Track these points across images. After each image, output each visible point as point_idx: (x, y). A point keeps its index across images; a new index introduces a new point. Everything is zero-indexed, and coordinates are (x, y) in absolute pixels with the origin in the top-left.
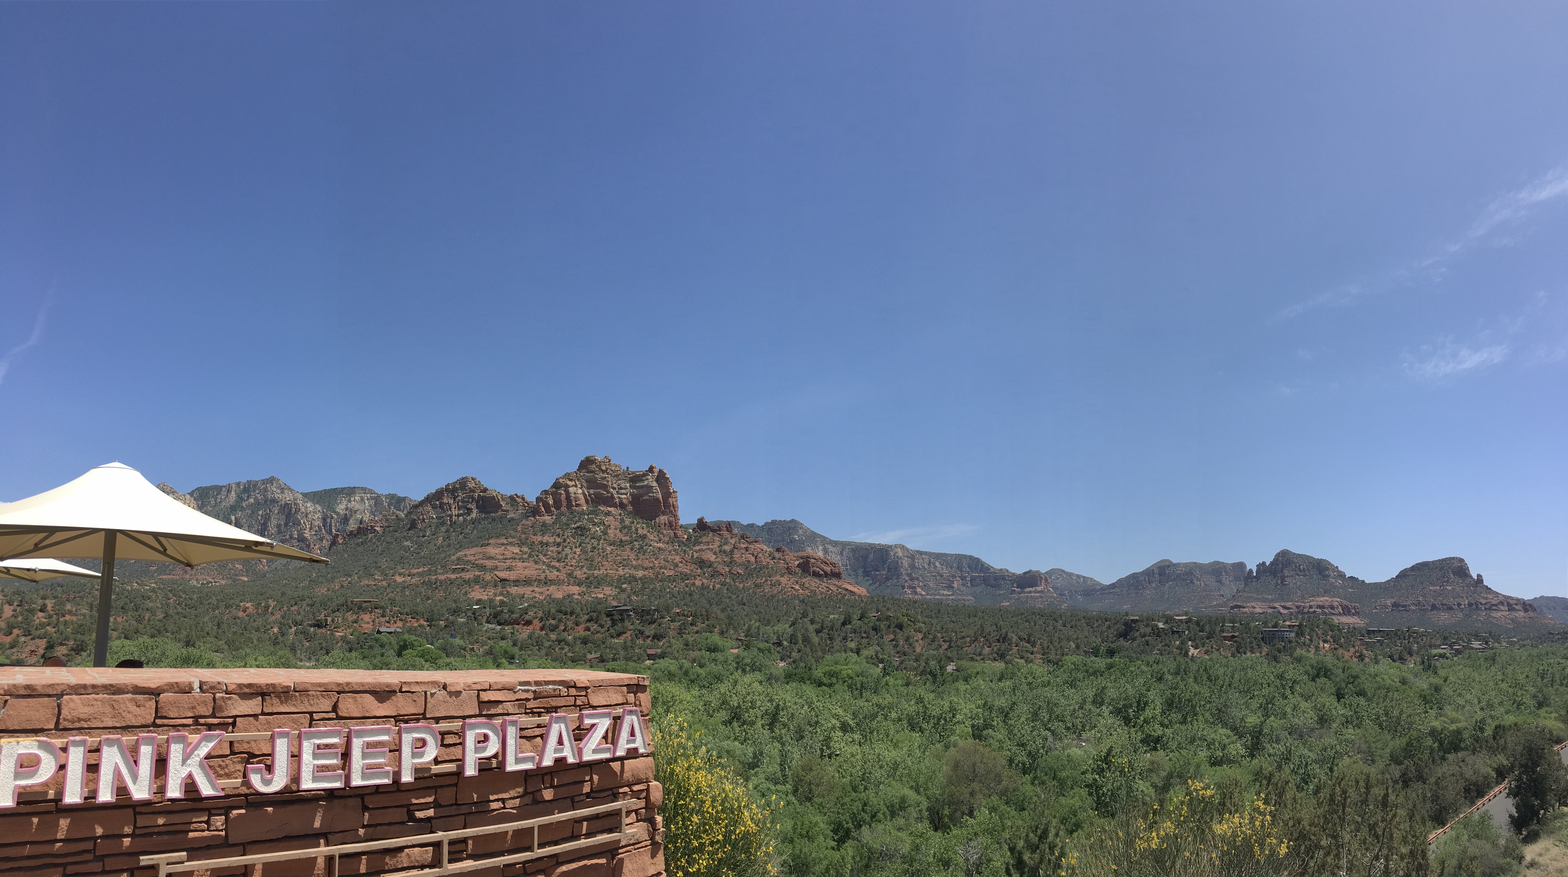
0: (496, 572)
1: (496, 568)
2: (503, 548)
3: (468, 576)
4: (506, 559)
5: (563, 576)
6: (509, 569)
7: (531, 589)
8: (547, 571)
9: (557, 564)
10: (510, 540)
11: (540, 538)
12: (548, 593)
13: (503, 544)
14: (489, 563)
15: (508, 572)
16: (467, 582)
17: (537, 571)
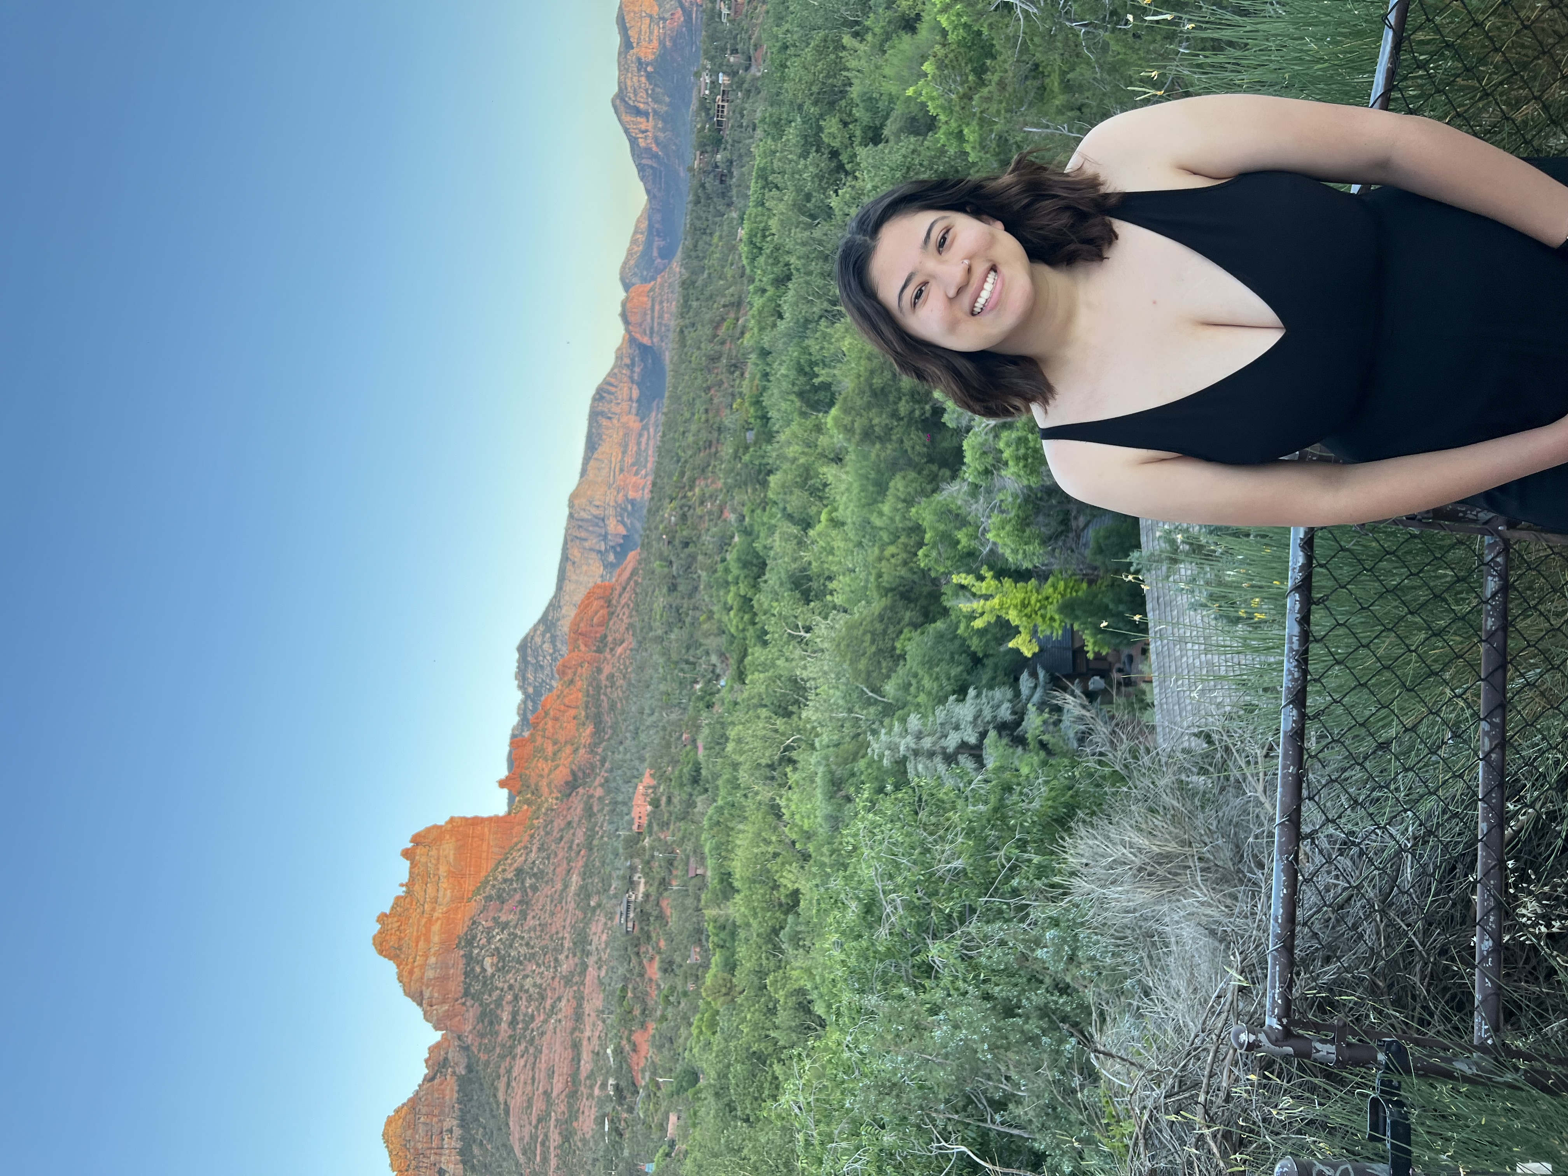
0: (554, 1095)
1: (547, 1094)
2: (514, 1084)
3: (555, 1138)
4: (533, 1079)
5: (569, 993)
6: (551, 1073)
7: (585, 1043)
8: (559, 1017)
9: (549, 1002)
10: (502, 1071)
11: (504, 1026)
12: (593, 1014)
13: (508, 1085)
14: (538, 1105)
15: (556, 1076)
16: (567, 1137)
17: (558, 1030)
